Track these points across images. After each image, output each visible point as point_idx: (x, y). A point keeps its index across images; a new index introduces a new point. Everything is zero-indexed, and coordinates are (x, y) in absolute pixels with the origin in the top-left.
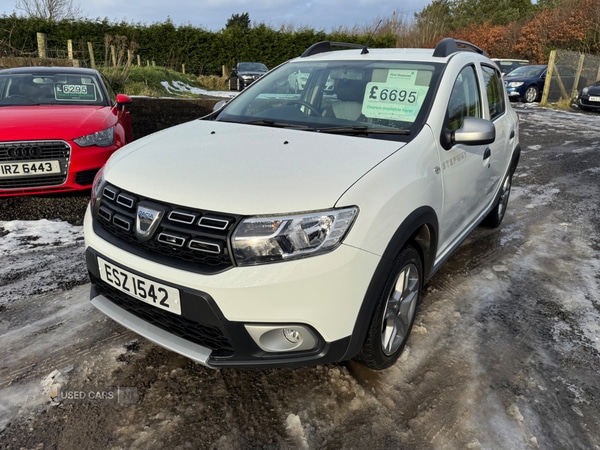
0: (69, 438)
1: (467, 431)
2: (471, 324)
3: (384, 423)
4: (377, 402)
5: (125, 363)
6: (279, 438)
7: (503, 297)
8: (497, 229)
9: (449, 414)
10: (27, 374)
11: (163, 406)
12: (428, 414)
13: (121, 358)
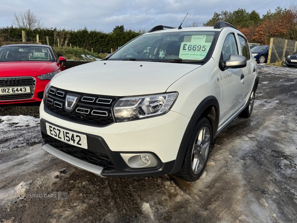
0: (28, 215)
1: (238, 212)
2: (238, 161)
3: (194, 207)
4: (190, 198)
5: (59, 179)
6: (138, 215)
7: (253, 149)
8: (249, 119)
9: (228, 203)
10: (9, 184)
11: (78, 200)
12: (217, 203)
13: (57, 177)
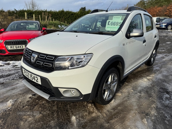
0: (10, 118)
1: (127, 126)
2: (136, 94)
3: (101, 121)
4: (100, 115)
5: (31, 99)
6: (68, 123)
7: (148, 86)
8: (151, 66)
9: (123, 120)
10: (5, 100)
12: (116, 119)
13: (30, 98)
